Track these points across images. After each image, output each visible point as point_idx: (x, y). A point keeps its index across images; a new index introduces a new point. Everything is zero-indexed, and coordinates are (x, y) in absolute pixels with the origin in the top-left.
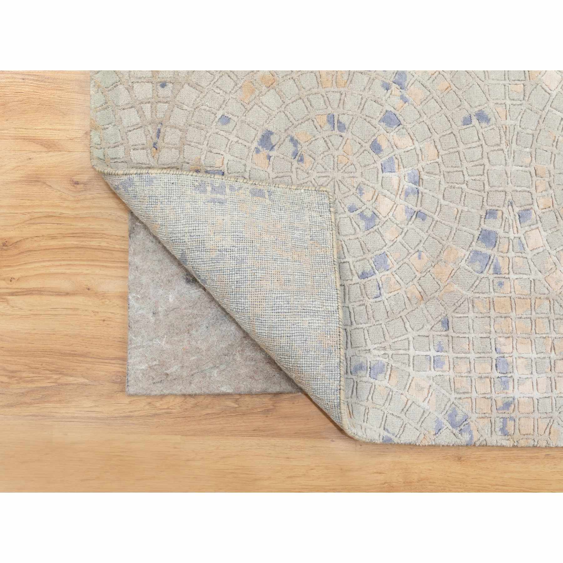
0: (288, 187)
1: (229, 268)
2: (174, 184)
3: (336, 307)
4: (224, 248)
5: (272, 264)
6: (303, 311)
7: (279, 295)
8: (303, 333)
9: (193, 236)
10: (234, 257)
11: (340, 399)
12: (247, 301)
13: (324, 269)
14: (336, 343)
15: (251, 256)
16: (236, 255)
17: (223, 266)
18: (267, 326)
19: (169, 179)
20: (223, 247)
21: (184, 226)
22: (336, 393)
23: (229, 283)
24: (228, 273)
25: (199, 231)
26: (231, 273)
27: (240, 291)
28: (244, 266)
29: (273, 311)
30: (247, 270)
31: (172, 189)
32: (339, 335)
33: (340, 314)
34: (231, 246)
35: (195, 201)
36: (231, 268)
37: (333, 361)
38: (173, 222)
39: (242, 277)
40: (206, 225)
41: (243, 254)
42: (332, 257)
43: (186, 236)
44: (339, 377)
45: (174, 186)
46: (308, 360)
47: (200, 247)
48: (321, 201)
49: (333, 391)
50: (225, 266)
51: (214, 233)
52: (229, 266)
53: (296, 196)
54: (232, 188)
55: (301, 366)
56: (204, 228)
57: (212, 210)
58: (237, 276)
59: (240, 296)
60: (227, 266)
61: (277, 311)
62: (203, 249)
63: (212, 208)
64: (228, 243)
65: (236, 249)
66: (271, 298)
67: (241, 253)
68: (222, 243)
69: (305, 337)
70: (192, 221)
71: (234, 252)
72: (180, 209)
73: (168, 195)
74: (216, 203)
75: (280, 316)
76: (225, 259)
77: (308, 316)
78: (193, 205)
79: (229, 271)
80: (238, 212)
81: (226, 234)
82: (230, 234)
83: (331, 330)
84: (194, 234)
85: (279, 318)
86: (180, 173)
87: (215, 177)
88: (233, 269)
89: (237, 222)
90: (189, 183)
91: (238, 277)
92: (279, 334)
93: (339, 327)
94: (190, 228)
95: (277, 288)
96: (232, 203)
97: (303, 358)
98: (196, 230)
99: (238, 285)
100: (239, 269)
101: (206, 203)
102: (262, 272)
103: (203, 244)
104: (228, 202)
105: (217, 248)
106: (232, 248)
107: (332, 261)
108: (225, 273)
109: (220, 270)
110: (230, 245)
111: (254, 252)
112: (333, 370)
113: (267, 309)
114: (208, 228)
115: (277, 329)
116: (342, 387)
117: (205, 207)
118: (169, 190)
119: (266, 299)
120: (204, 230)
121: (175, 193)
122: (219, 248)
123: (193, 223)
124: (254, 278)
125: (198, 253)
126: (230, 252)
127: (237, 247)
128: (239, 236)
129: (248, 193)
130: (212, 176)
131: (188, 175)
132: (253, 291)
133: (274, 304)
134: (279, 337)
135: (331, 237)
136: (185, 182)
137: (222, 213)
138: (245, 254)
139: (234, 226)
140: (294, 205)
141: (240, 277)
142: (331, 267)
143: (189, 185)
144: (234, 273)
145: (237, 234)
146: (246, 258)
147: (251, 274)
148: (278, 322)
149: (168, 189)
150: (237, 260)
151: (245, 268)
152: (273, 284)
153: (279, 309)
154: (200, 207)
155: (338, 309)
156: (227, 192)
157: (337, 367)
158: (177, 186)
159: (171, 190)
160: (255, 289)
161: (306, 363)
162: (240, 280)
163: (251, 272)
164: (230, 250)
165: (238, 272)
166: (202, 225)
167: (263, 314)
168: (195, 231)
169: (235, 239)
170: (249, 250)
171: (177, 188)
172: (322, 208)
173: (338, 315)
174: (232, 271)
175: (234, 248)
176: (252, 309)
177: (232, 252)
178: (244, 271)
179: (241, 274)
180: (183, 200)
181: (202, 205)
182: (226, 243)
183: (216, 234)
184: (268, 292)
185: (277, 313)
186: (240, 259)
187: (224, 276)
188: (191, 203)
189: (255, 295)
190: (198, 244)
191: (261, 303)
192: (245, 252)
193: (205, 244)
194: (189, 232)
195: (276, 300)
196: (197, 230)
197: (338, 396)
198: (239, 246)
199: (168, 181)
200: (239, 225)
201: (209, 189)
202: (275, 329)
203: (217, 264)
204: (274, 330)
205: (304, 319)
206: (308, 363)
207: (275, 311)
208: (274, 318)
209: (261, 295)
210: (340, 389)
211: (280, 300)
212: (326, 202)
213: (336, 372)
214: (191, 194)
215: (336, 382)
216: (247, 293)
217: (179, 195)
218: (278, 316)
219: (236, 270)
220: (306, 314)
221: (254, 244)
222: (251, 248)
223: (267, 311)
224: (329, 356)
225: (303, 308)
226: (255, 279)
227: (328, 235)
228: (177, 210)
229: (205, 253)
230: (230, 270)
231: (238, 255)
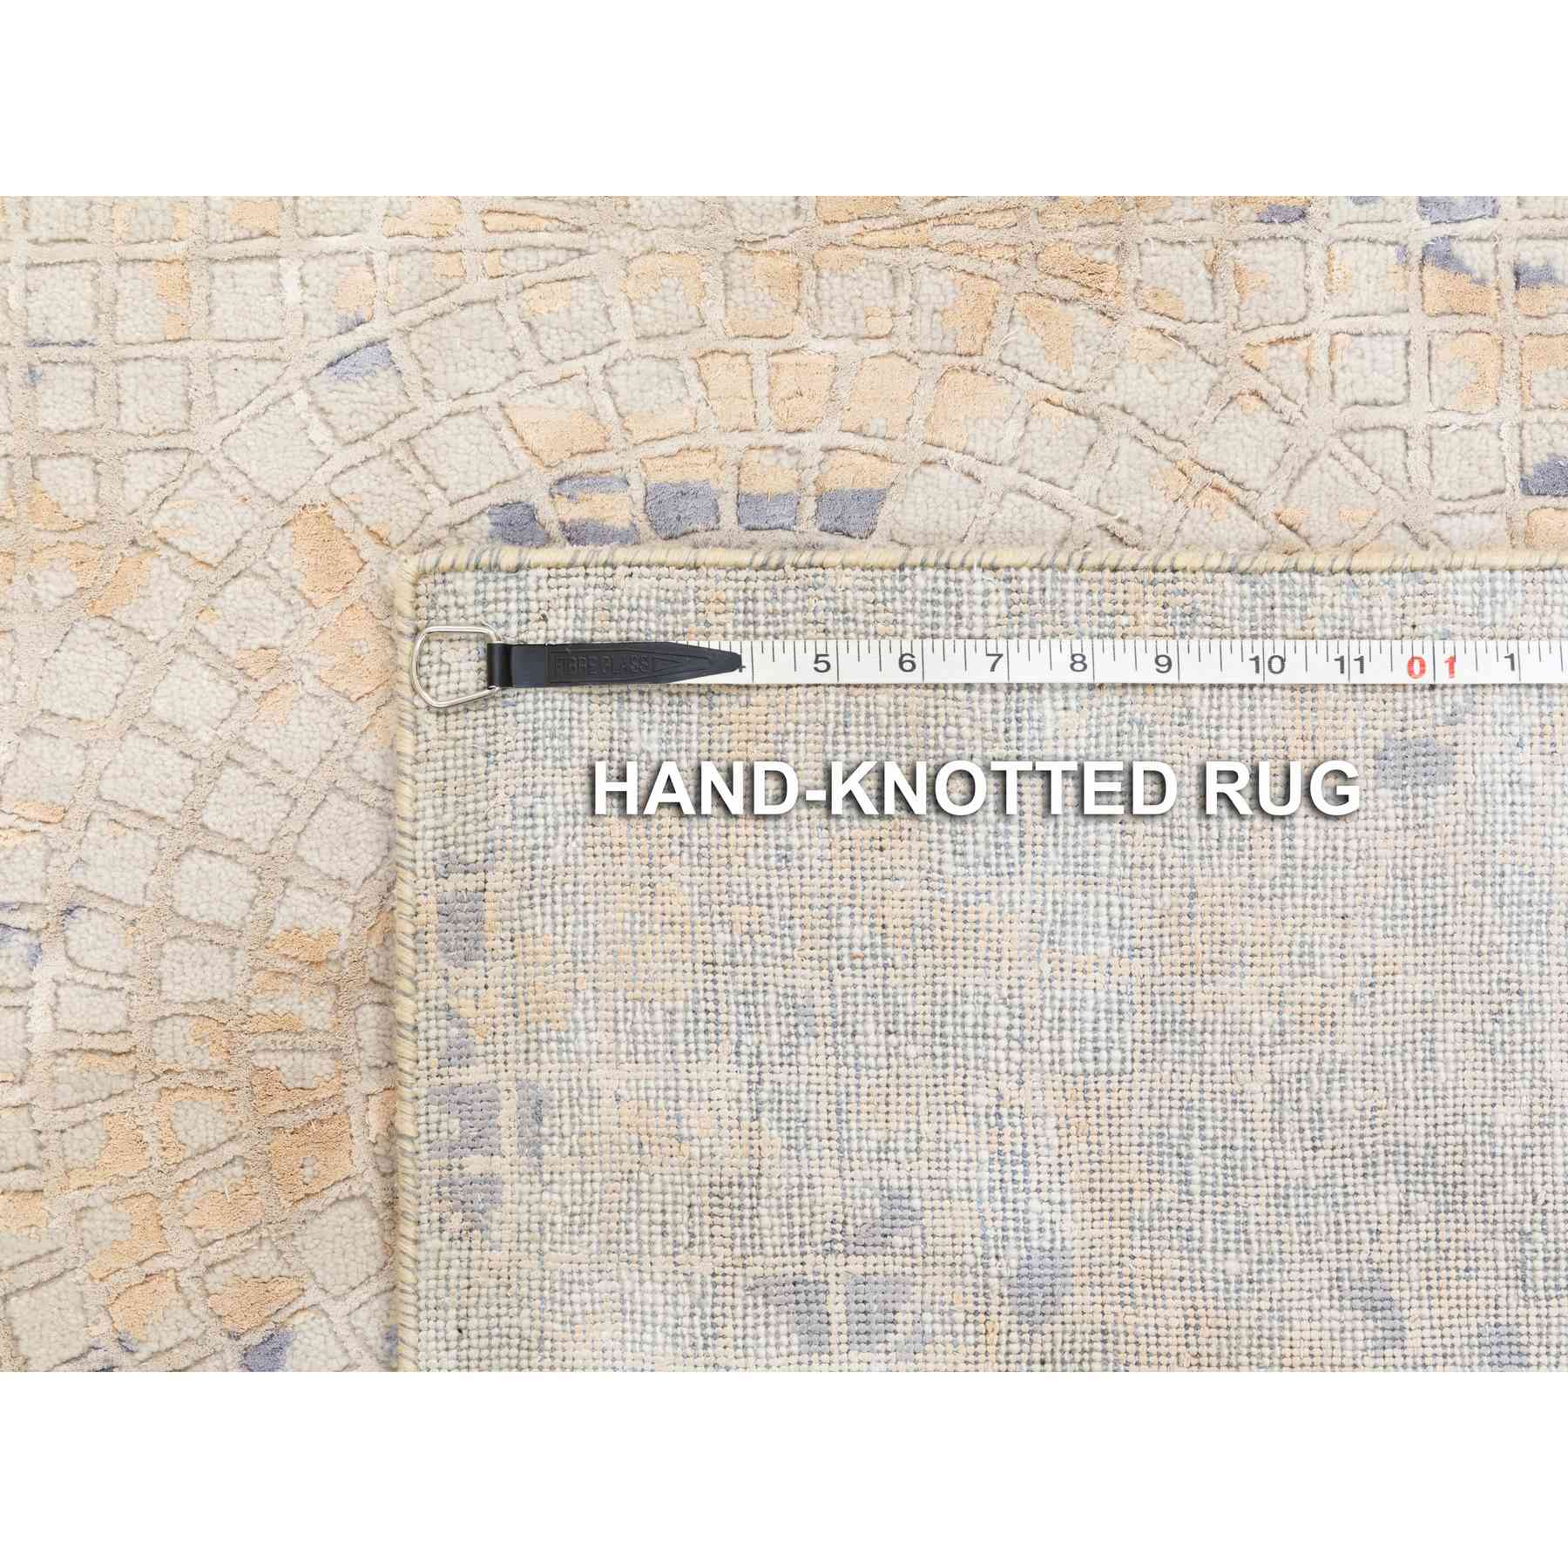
0: (408, 770)
1: (832, 1070)
2: (462, 1324)
3: (989, 574)
4: (744, 1096)
5: (806, 872)
6: (1013, 734)
7: (949, 847)
8: (1110, 735)
9: (692, 1235)
10: (786, 1050)
11: (1392, 570)
12: (970, 989)
13: (806, 622)
14: (1150, 588)
15: (780, 970)
16: (775, 1038)
17: (823, 1096)
18: (1079, 897)
19: (442, 1345)
20: (739, 1100)
21: (646, 1276)
22: (1365, 590)
23: (893, 1071)
24: (852, 1072)
25: (669, 1208)
26: (851, 1060)
27: (928, 1018)
28: (822, 1003)
29: (1017, 869)
30: (839, 991)
31: (484, 1332)
32: (1115, 570)
33: (1017, 561)
34: (739, 1063)
35: (535, 1227)
36: (832, 1060)
37: (1228, 601)
38: (628, 1325)
39: (871, 1009)
40: (644, 1176)
41: (772, 1010)
42: (742, 574)
43: (687, 1268)
44: (1296, 576)
45: (473, 1323)
46: (1225, 710)
47: (736, 1202)
48: (470, 611)
49: (1355, 601)
50: (822, 1089)
51: (680, 1138)
52: (822, 1070)
53: (452, 733)
54: (460, 1055)
55: (1249, 744)
56: (657, 1186)
57: (576, 1149)
58: (866, 1035)
59: (949, 1018)
60: (822, 1079)
61: (1015, 850)
62: (746, 1191)
63: (566, 1150)
64: (724, 1075)
65: (746, 1039)
66: (960, 880)
67: (768, 1015)
68: (724, 1104)
69: (1126, 727)
70: (629, 1242)
71: (764, 1048)
72: (575, 1297)
73: (514, 1351)
74: (545, 1130)
75: (1039, 839)
76: (794, 1088)
77: (1036, 714)
78: (557, 1237)
79: (843, 1070)
80: (577, 1031)
81: (684, 1084)
82: (682, 1067)
83: (1096, 609)
84: (683, 1228)
85: (1044, 845)
86: (412, 1299)
87: (412, 1133)
88: (837, 1055)
89: (622, 1036)
90: (455, 1253)
91: (871, 1027)
92: (1113, 844)
93: (1080, 568)
94: (658, 1249)
95: (915, 853)
96: (532, 1056)
97: (1214, 733)
98: (664, 1223)
99: (901, 1028)
100: (834, 1025)
101: (547, 1177)
102: (846, 920)
103: (726, 1189)
104: (533, 1075)
105: (745, 1124)
106: (745, 1059)
107: (762, 573)
108: (853, 1089)
109: (838, 1112)
110: (733, 1067)
111: (758, 959)
112: (1268, 601)
113: (1005, 898)
114: (657, 1169)
115: (1092, 850)
116: (1339, 564)
117: (563, 1183)
118: (490, 1347)
119: (966, 903)
120: (669, 1188)
121: (505, 1321)
122: (746, 1114)
123: (634, 1236)
124: (874, 957)
125: (763, 1211)
126: (761, 1064)
127: (739, 1033)
128: (691, 1026)
129: (470, 976)
130: (408, 1146)
131: (416, 1261)
132: (929, 960)
133: (987, 865)
134: (1123, 844)
135: (644, 570)
136: (453, 1272)
137: (585, 1101)
138: (771, 998)
139: (641, 1048)
140: (500, 747)
141: (870, 1018)
142: (792, 584)
143: (465, 1254)
144: (851, 1049)
145: (680, 1037)
146: (786, 996)
147: (859, 972)
148: (1061, 850)
149: (485, 1353)
150: (798, 1035)
151: (832, 996)
152: (899, 873)
153: (1008, 846)
154: (564, 1206)
155: (994, 568)
156: (484, 1078)
157: (1253, 584)
158: (472, 1311)
159: (490, 1336)
160: (920, 952)
161: (1235, 723)
162: (882, 1018)
163: (847, 970)
164: (755, 1069)
165: (850, 1029)
166: (645, 1196)
167: (1026, 915)
168: (669, 1228)
169: (702, 1046)
170: (750, 978)
171: (483, 1311)
172: (502, 606)
173: (1025, 572)
174: (846, 1055)
175: (743, 1049)
176: (1005, 964)
177: (765, 1058)
178: (845, 1004)
179: (860, 1018)
180: (535, 1284)
181: (556, 1198)
182: (723, 1084)
183: (685, 1131)
184: (937, 895)
185: (1022, 854)
186: (792, 1020)
187: (864, 1090)
188: (546, 1246)
189: (949, 951)
190: (727, 1211)
191: (982, 925)
192: (760, 998)
193: (725, 1180)
194: (675, 1254)
195: (970, 859)
196: (669, 1217)
197: (1375, 577)
198: (733, 1028)
199: (453, 1353)
200: (639, 1027)
201: (475, 1164)
202: (1091, 859)
203: (812, 1123)
204: (1097, 864)
205: (1049, 733)
206: (1236, 712)
207: (1016, 860)
208: (1045, 864)
209: (949, 923)
210: (1349, 571)
211: (970, 839)
212: (471, 585)
213: (1277, 587)
214: (505, 1246)
215: (1319, 589)
216: (939, 988)
217: (514, 1301)
218: (1039, 849)
219: (839, 1038)
220: (1025, 724)
221: (720, 958)
222: (740, 969)
223: (1016, 897)
224: (1208, 619)
225: (1001, 736)
226: (879, 951)
227: (636, 584)
228: (578, 1308)
229: (764, 1180)
230: (838, 1066)
231: (774, 1028)
